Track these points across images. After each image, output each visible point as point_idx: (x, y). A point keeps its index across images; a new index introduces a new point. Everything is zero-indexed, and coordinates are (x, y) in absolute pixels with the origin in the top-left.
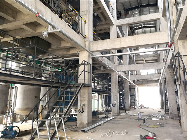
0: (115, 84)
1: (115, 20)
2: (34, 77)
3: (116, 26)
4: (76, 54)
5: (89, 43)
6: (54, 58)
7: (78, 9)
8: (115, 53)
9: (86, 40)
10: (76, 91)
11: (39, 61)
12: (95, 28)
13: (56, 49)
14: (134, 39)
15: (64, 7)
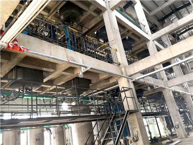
1: (149, 36)
3: (153, 41)
4: (116, 82)
5: (125, 69)
6: (94, 93)
8: (160, 68)
9: (120, 66)
10: (122, 120)
12: (131, 50)
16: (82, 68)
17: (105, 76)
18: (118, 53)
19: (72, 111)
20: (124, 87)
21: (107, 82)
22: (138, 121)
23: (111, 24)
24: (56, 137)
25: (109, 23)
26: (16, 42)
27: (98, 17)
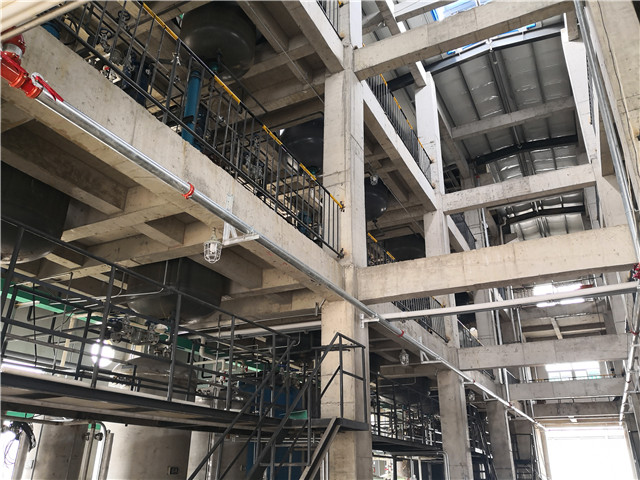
0: (454, 419)
1: (438, 195)
2: (170, 398)
3: (445, 214)
4: (312, 310)
5: (355, 275)
6: (238, 327)
7: (317, 167)
8: (446, 303)
9: (343, 262)
10: (315, 447)
11: (190, 338)
12: (375, 221)
13: (245, 299)
14: (511, 256)
15: (273, 164)
17: (286, 282)
18: (345, 217)
19: (134, 377)
20: (341, 336)
22: (357, 462)
23: (345, 119)
24: (45, 461)
25: (341, 114)
26: (18, 52)
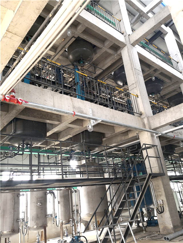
4: (136, 136)
5: (148, 120)
9: (142, 117)
13: (111, 137)
16: (92, 121)
17: (122, 129)
18: (139, 100)
19: (80, 172)
20: (145, 144)
21: (125, 136)
22: (164, 187)
23: (131, 63)
25: (129, 62)
26: (13, 94)
27: (116, 55)
